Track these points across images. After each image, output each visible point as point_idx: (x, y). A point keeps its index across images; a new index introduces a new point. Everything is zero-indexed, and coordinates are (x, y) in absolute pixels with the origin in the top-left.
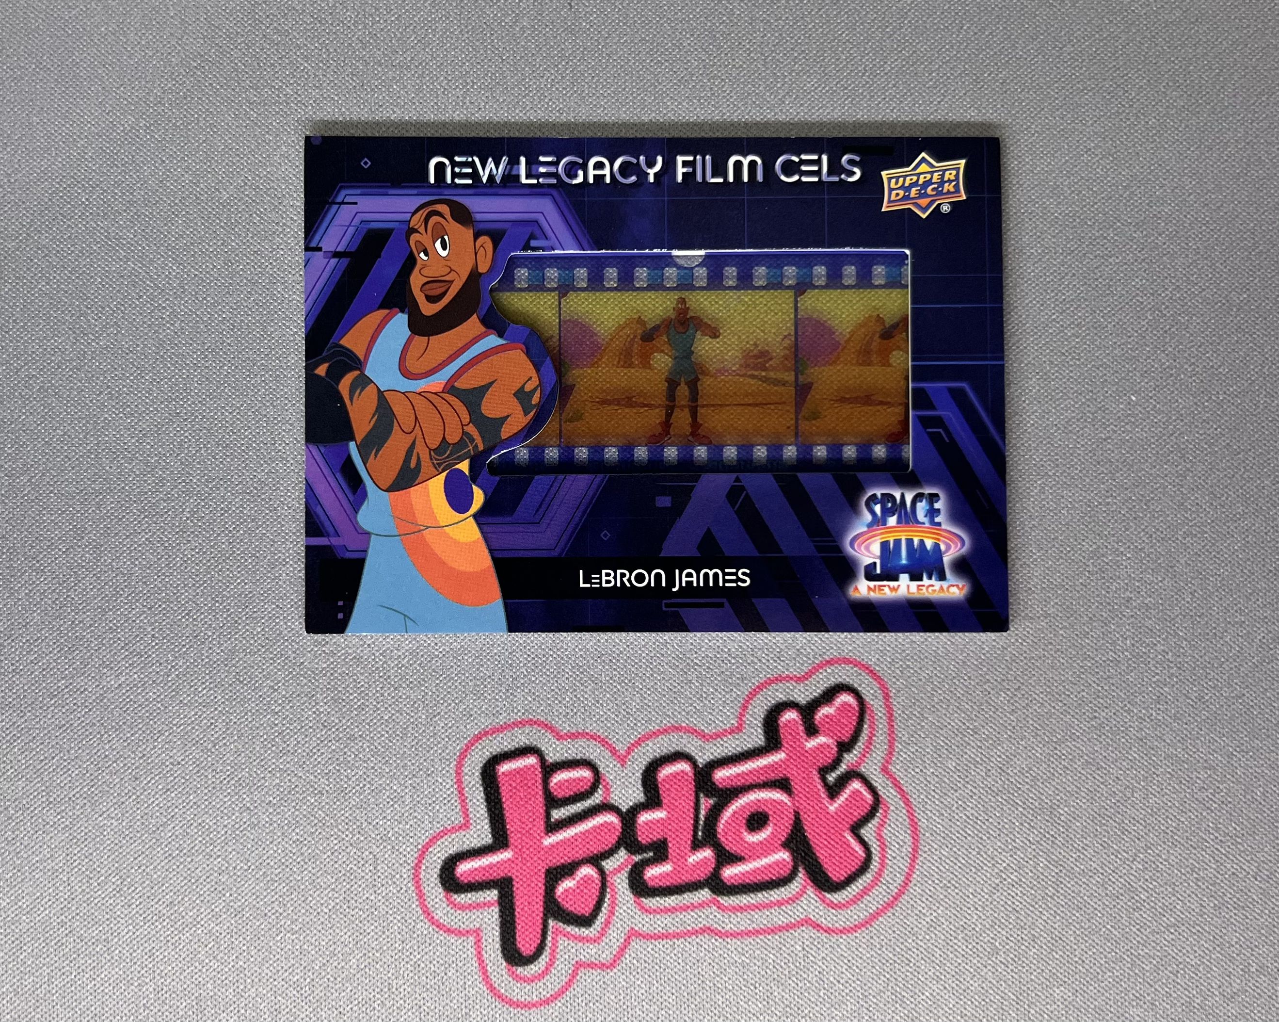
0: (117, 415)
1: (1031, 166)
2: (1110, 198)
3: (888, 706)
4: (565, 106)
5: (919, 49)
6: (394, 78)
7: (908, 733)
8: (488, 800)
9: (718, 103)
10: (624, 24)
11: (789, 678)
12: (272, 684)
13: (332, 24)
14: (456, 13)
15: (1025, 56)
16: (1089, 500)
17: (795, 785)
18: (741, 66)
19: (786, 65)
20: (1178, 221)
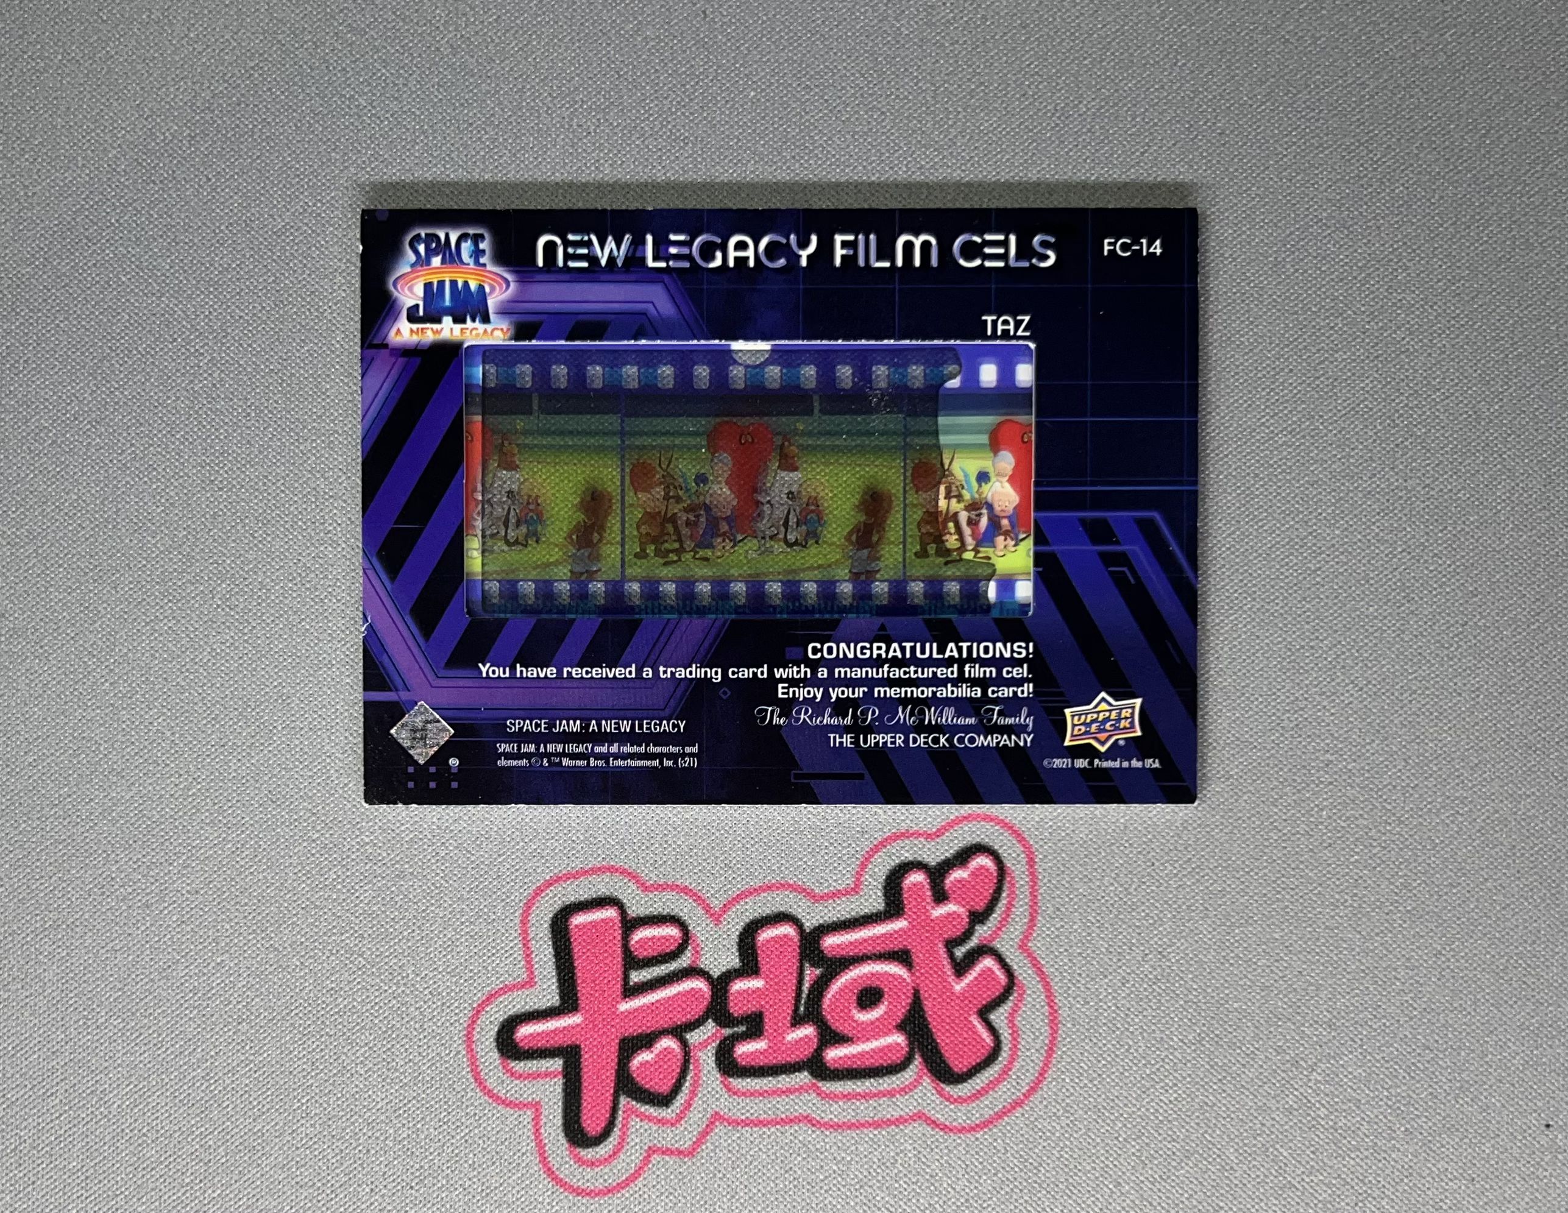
0: (141, 479)
1: (1248, 236)
2: (1341, 280)
3: (1032, 874)
4: (692, 135)
5: (1122, 88)
6: (489, 92)
7: (1053, 905)
8: (557, 955)
9: (875, 140)
10: (768, 39)
11: (918, 835)
12: (310, 807)
13: (417, 23)
14: (566, 17)
15: (1250, 102)
16: (1290, 643)
17: (917, 958)
18: (906, 97)
19: (961, 99)
20: (1422, 313)
